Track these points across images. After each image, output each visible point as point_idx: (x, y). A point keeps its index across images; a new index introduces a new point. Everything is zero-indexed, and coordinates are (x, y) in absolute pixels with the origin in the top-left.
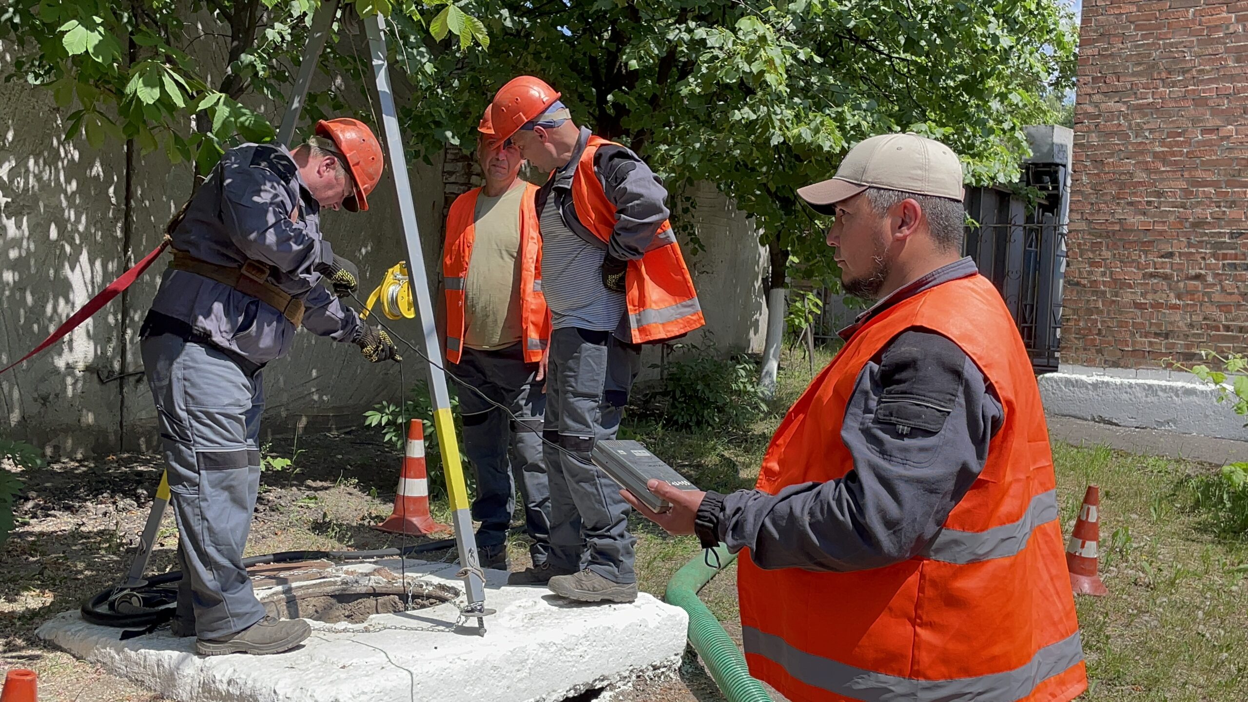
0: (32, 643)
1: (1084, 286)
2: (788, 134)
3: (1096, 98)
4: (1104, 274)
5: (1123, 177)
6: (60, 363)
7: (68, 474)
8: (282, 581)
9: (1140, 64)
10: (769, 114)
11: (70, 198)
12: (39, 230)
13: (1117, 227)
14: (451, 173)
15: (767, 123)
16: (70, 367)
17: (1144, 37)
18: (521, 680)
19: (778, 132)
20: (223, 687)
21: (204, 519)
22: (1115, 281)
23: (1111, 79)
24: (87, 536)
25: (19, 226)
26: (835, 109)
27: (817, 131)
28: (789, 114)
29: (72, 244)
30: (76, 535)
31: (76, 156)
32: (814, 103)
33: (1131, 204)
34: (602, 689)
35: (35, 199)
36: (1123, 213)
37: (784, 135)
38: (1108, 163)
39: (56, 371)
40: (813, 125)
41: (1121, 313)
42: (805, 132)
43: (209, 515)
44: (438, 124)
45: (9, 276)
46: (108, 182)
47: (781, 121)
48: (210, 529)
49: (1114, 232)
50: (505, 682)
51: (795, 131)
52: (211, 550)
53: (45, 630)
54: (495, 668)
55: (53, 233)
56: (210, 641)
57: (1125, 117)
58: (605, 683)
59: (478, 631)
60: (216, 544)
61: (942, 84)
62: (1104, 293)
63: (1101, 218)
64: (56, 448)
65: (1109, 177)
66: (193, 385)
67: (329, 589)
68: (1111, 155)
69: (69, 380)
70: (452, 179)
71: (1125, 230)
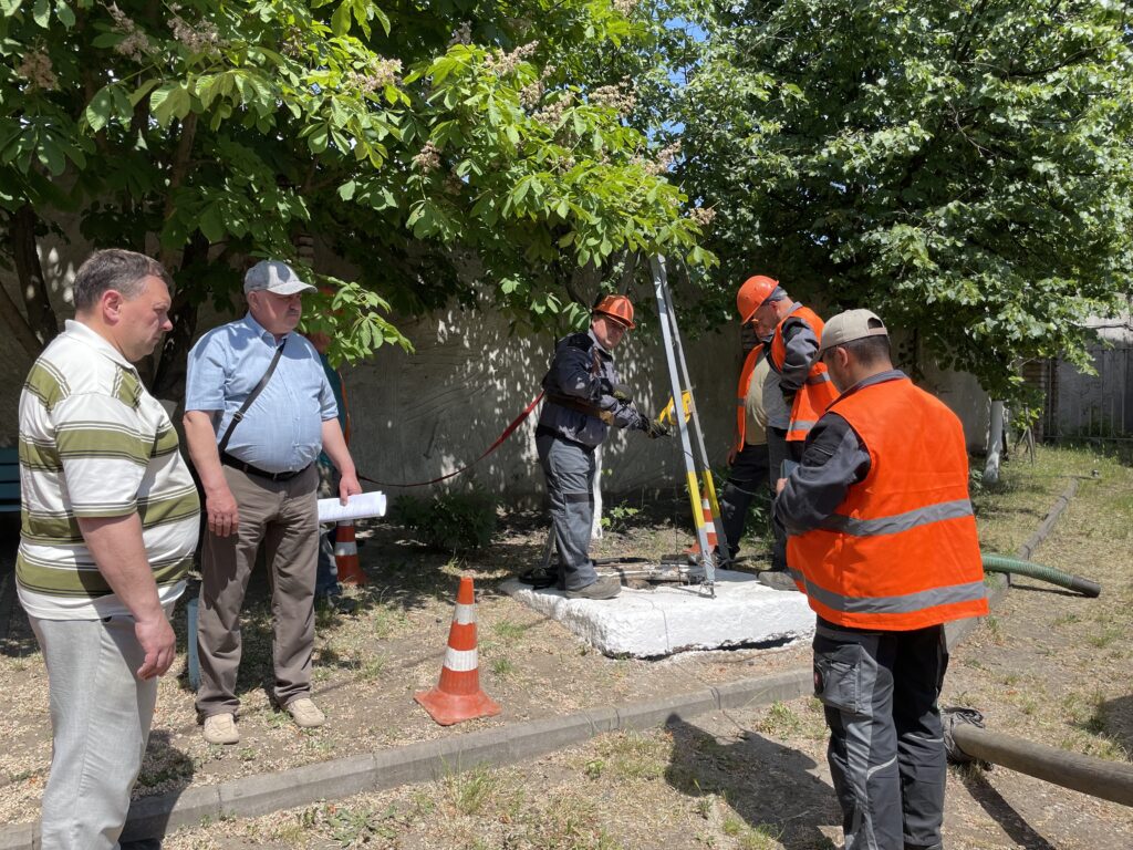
0: (496, 592)
2: (939, 295)
6: (524, 457)
7: (529, 517)
8: (620, 570)
10: (924, 284)
11: (527, 368)
12: (511, 386)
14: (747, 336)
15: (923, 289)
16: (529, 460)
18: (736, 625)
19: (932, 294)
20: (576, 613)
21: (568, 528)
24: (531, 547)
25: (502, 384)
26: (977, 276)
27: (959, 292)
28: (941, 281)
29: (528, 393)
30: (526, 546)
31: (529, 343)
32: (962, 273)
34: (792, 639)
35: (509, 369)
37: (936, 296)
39: (522, 461)
40: (956, 288)
42: (951, 293)
43: (570, 526)
44: (718, 308)
45: (497, 411)
46: (546, 357)
47: (935, 287)
48: (571, 534)
50: (726, 625)
51: (944, 293)
52: (571, 544)
53: (502, 586)
54: (720, 617)
55: (519, 388)
56: (572, 590)
58: (794, 635)
59: (712, 596)
60: (574, 541)
64: (523, 504)
66: (560, 460)
67: (645, 576)
69: (529, 467)
70: (748, 340)
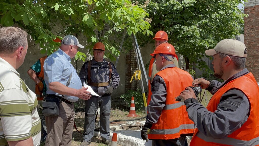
1: (248, 66)
3: (248, 30)
4: (252, 64)
5: (255, 45)
8: (120, 124)
9: (257, 23)
13: (254, 55)
15: (195, 42)
17: (257, 18)
22: (254, 65)
23: (251, 26)
26: (207, 39)
27: (204, 43)
32: (203, 38)
33: (257, 50)
36: (255, 52)
37: (198, 44)
38: (251, 42)
41: (256, 71)
47: (198, 42)
49: (254, 56)
51: (200, 44)
57: (255, 33)
61: (224, 33)
62: (252, 68)
63: (251, 53)
65: (252, 45)
67: (128, 126)
68: (252, 41)
71: (256, 55)
